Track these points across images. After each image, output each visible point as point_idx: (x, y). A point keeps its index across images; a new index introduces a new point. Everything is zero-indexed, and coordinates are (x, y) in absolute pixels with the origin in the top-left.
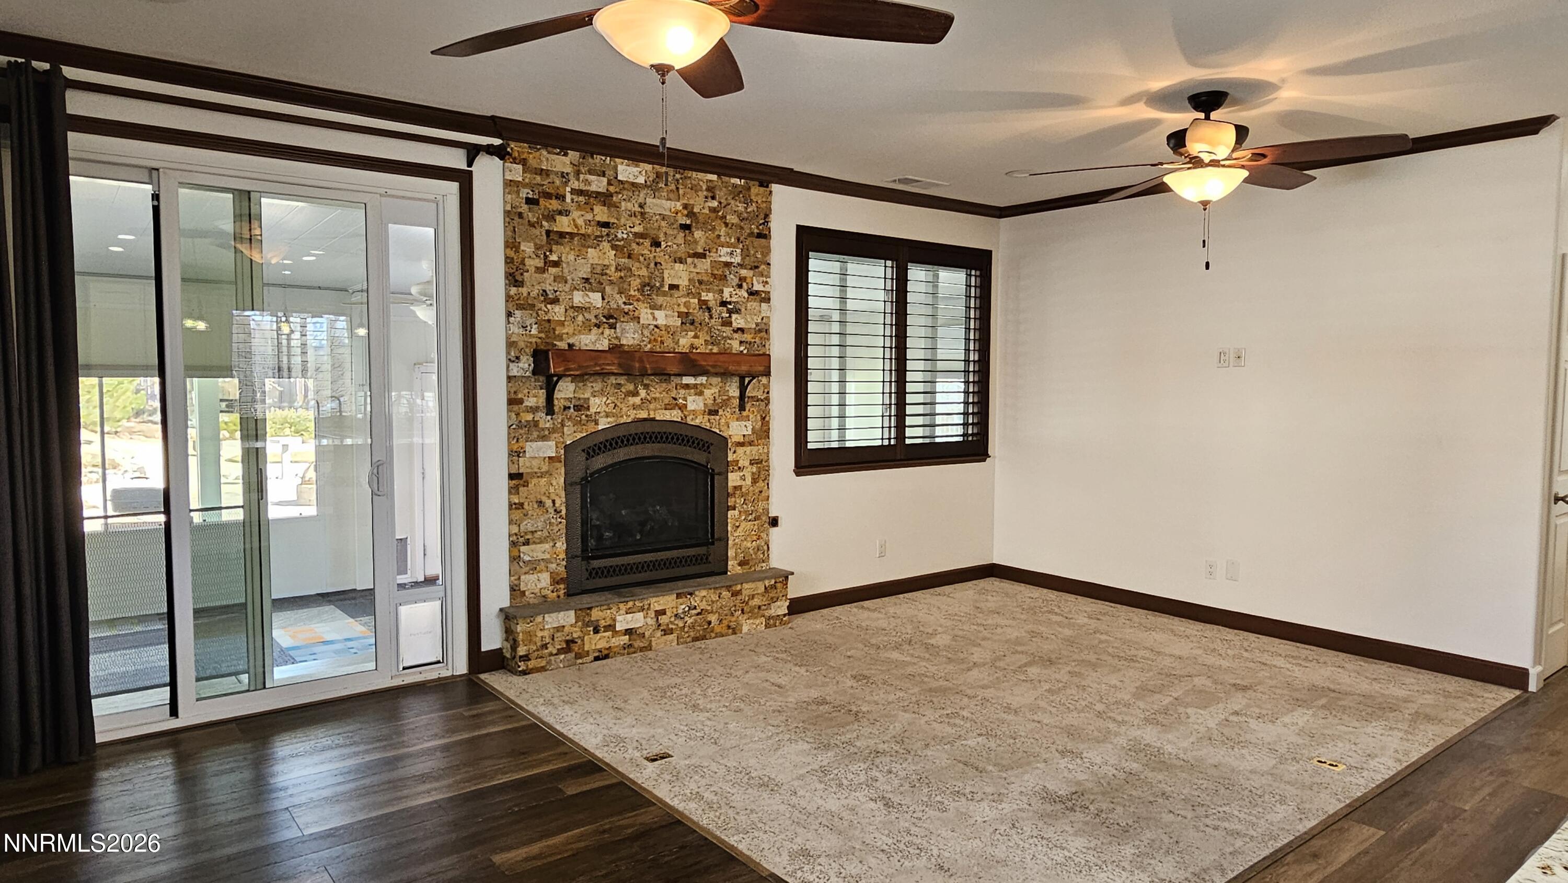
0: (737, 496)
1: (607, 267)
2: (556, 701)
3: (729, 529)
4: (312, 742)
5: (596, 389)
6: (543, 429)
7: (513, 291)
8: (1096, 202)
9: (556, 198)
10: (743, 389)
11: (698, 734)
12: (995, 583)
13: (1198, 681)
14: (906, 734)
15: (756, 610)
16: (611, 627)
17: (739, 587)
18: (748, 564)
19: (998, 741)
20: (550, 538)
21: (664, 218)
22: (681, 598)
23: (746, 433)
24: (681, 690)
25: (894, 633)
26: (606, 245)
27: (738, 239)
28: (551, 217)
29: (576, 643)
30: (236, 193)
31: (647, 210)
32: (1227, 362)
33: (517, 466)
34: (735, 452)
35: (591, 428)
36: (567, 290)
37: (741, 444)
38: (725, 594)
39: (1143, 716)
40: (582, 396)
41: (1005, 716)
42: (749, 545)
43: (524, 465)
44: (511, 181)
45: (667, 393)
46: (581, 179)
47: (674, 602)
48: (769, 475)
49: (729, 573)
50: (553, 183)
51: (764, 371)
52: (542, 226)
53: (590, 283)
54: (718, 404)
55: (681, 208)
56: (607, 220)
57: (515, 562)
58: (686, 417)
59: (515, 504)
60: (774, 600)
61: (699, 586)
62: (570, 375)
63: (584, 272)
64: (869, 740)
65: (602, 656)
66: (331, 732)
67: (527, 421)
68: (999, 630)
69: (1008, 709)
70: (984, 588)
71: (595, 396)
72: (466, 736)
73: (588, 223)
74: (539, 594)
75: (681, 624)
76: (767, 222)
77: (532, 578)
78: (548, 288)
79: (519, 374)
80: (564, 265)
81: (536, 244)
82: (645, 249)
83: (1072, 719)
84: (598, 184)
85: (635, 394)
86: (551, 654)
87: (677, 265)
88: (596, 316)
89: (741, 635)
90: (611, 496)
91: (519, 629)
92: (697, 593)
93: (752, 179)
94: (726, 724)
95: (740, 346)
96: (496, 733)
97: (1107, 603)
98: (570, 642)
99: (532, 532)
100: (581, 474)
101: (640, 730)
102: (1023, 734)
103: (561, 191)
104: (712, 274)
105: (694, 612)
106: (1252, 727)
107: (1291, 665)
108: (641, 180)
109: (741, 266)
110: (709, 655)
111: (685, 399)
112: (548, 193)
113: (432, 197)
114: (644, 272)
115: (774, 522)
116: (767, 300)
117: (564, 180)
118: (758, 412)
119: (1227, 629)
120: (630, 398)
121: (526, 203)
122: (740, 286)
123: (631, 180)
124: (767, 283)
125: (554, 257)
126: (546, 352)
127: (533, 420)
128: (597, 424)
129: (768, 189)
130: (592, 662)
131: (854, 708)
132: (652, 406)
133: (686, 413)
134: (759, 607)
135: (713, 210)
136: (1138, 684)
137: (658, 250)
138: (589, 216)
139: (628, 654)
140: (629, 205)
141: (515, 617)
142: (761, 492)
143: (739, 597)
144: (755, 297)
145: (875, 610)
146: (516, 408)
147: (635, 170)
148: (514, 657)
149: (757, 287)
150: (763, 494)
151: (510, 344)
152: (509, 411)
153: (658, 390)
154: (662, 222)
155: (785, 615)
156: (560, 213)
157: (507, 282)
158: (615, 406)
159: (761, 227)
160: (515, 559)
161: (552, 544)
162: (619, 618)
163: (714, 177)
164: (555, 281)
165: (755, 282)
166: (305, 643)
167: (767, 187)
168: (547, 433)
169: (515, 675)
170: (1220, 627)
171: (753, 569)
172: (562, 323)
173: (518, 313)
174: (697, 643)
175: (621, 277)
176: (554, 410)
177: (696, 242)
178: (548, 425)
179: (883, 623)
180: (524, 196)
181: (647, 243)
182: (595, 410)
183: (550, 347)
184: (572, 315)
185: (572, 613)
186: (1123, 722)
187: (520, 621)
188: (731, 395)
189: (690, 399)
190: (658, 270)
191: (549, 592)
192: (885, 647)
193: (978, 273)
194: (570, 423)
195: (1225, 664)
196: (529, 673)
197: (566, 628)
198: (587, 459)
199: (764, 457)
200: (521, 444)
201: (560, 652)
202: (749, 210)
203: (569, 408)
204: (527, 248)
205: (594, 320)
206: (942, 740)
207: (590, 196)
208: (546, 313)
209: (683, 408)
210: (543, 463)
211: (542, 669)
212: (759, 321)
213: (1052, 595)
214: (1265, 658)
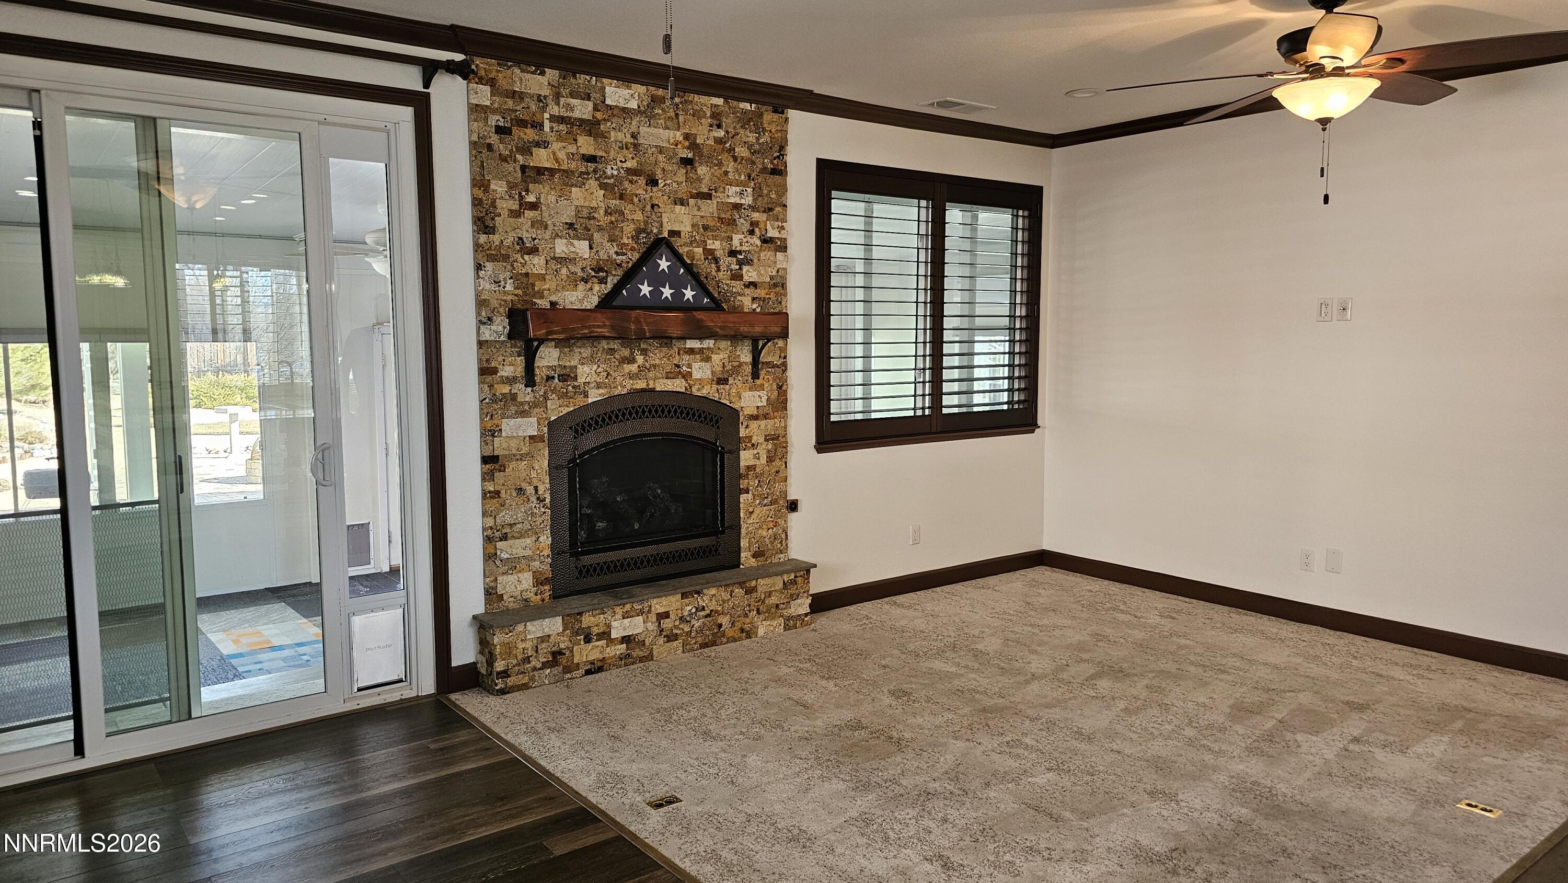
0: (750, 477)
1: (595, 209)
2: (540, 728)
3: (742, 515)
4: (246, 787)
5: (584, 355)
6: (522, 404)
7: (483, 238)
8: (1181, 124)
9: (532, 126)
10: (756, 354)
11: (711, 771)
12: (1046, 573)
13: (1305, 698)
14: (961, 768)
15: (773, 610)
16: (605, 635)
17: (753, 583)
18: (764, 555)
19: (1072, 778)
20: (534, 532)
21: (661, 150)
22: (687, 598)
23: (760, 404)
24: (689, 712)
25: (935, 636)
26: (592, 183)
27: (749, 177)
28: (526, 150)
29: (564, 654)
30: (138, 119)
31: (641, 141)
32: (1329, 314)
33: (491, 448)
34: (747, 427)
35: (580, 401)
36: (547, 237)
37: (755, 418)
38: (738, 591)
39: (1243, 745)
40: (568, 364)
41: (1076, 744)
42: (764, 533)
43: (499, 446)
44: (476, 105)
45: (669, 359)
46: (562, 103)
47: (679, 603)
48: (786, 453)
49: (741, 566)
50: (528, 108)
51: (781, 333)
52: (515, 161)
53: (575, 229)
54: (728, 371)
55: (681, 138)
56: (593, 153)
57: (490, 562)
58: (691, 387)
59: (490, 492)
60: (794, 597)
61: (707, 583)
62: (553, 340)
63: (568, 215)
64: (917, 778)
65: (595, 669)
66: (268, 774)
67: (502, 394)
68: (1057, 632)
69: (1079, 734)
70: (1033, 580)
71: (583, 364)
72: (431, 776)
73: (570, 156)
74: (519, 597)
75: (687, 629)
76: (783, 155)
77: (512, 578)
78: (525, 235)
79: (492, 338)
80: (544, 208)
81: (508, 182)
82: (639, 187)
83: (1157, 748)
84: (583, 110)
85: (632, 360)
86: (535, 669)
87: (678, 207)
88: (583, 269)
89: (756, 639)
90: (604, 479)
91: (496, 640)
92: (705, 591)
93: (763, 104)
94: (745, 756)
95: (753, 303)
96: (470, 771)
97: (1180, 598)
98: (557, 655)
99: (511, 525)
100: (568, 456)
101: (641, 766)
102: (1101, 768)
103: (537, 118)
104: (719, 218)
105: (702, 613)
106: (1379, 759)
107: (1411, 677)
108: (633, 105)
109: (753, 208)
110: (719, 665)
111: (689, 366)
112: (522, 120)
113: (382, 125)
114: (639, 216)
115: (793, 506)
116: (783, 248)
117: (541, 104)
118: (774, 380)
119: (1328, 630)
120: (625, 366)
121: (496, 132)
122: (752, 232)
123: (622, 105)
124: (783, 228)
125: (531, 198)
126: (524, 312)
127: (510, 393)
128: (586, 396)
129: (783, 116)
130: (583, 676)
131: (895, 734)
132: (651, 374)
133: (691, 382)
134: (777, 606)
135: (719, 141)
136: (1231, 702)
137: (655, 189)
138: (572, 149)
139: (626, 665)
140: (620, 136)
141: (492, 627)
142: (778, 472)
143: (754, 595)
144: (769, 245)
145: (909, 607)
146: (489, 379)
147: (626, 92)
148: (491, 674)
149: (772, 233)
150: (781, 475)
151: (481, 303)
152: (481, 382)
153: (657, 356)
154: (660, 156)
155: (806, 615)
156: (538, 145)
157: (475, 228)
158: (608, 375)
159: (775, 162)
160: (490, 557)
161: (534, 538)
162: (614, 624)
163: (720, 101)
164: (532, 226)
165: (769, 227)
166: (249, 649)
167: (783, 113)
168: (526, 407)
169: (493, 695)
170: (1318, 628)
171: (769, 561)
172: (542, 277)
173: (489, 266)
174: (706, 650)
175: (612, 222)
176: (535, 381)
177: (699, 180)
178: (527, 399)
179: (920, 624)
180: (493, 124)
181: (642, 181)
182: (583, 380)
183: (528, 306)
184: (555, 268)
185: (559, 619)
186: (1220, 753)
187: (497, 631)
188: (742, 360)
189: (696, 366)
190: (656, 213)
191: (532, 594)
192: (925, 653)
193: (1026, 213)
194: (554, 396)
195: (1334, 675)
196: (508, 693)
197: (552, 638)
198: (575, 438)
199: (781, 432)
200: (496, 422)
201: (545, 665)
202: (761, 141)
203: (553, 378)
204: (498, 187)
205: (580, 274)
206: (1003, 777)
207: (572, 124)
208: (523, 265)
209: (687, 376)
210: (522, 443)
211: (525, 687)
212: (774, 273)
213: (1115, 588)
214: (1380, 667)
